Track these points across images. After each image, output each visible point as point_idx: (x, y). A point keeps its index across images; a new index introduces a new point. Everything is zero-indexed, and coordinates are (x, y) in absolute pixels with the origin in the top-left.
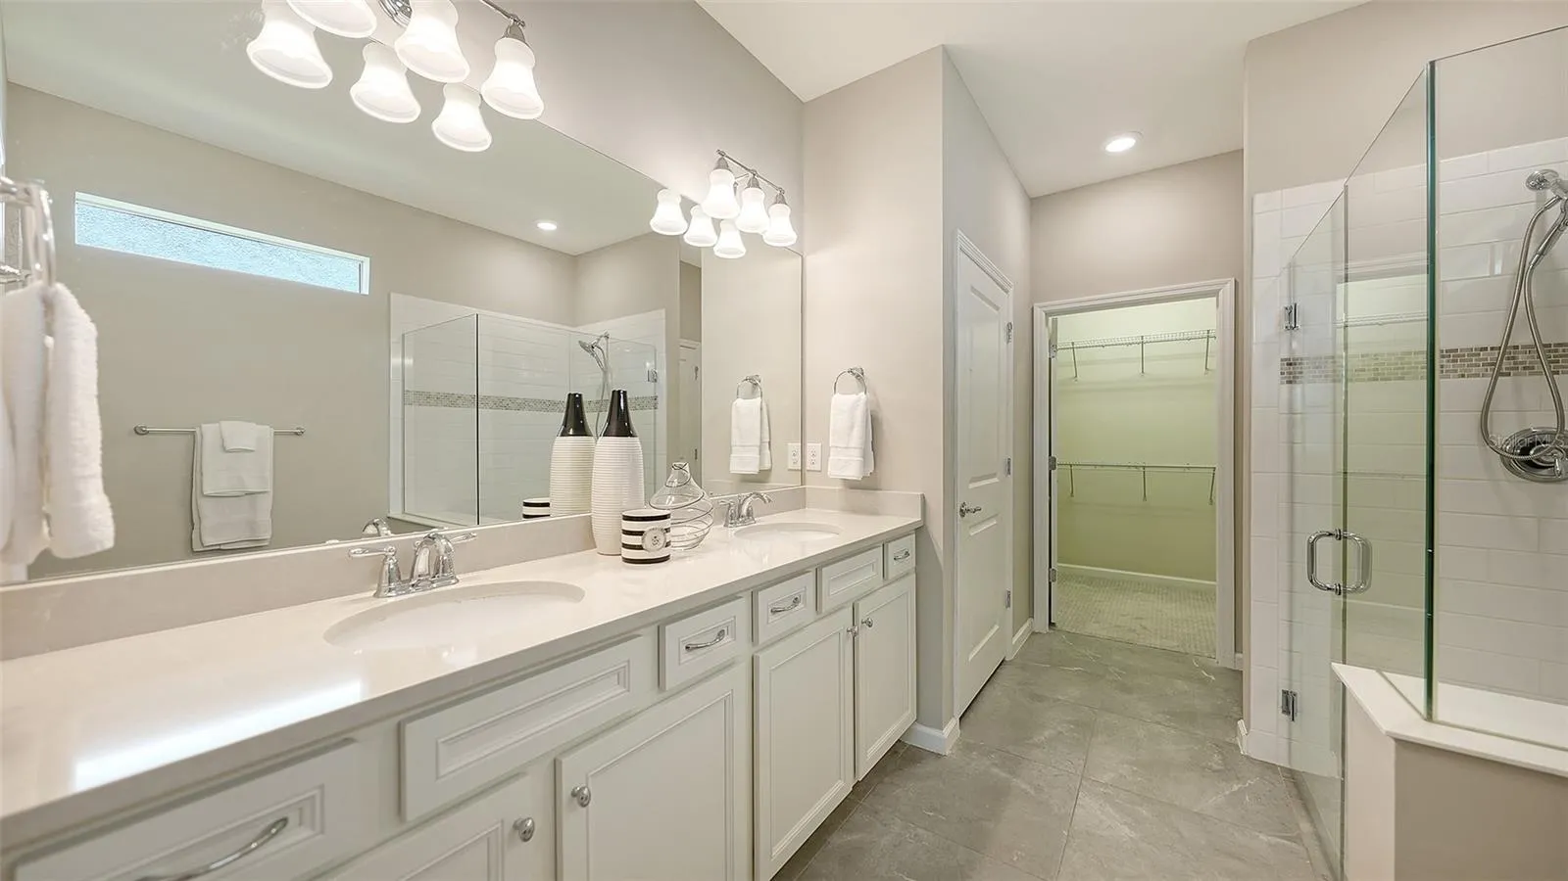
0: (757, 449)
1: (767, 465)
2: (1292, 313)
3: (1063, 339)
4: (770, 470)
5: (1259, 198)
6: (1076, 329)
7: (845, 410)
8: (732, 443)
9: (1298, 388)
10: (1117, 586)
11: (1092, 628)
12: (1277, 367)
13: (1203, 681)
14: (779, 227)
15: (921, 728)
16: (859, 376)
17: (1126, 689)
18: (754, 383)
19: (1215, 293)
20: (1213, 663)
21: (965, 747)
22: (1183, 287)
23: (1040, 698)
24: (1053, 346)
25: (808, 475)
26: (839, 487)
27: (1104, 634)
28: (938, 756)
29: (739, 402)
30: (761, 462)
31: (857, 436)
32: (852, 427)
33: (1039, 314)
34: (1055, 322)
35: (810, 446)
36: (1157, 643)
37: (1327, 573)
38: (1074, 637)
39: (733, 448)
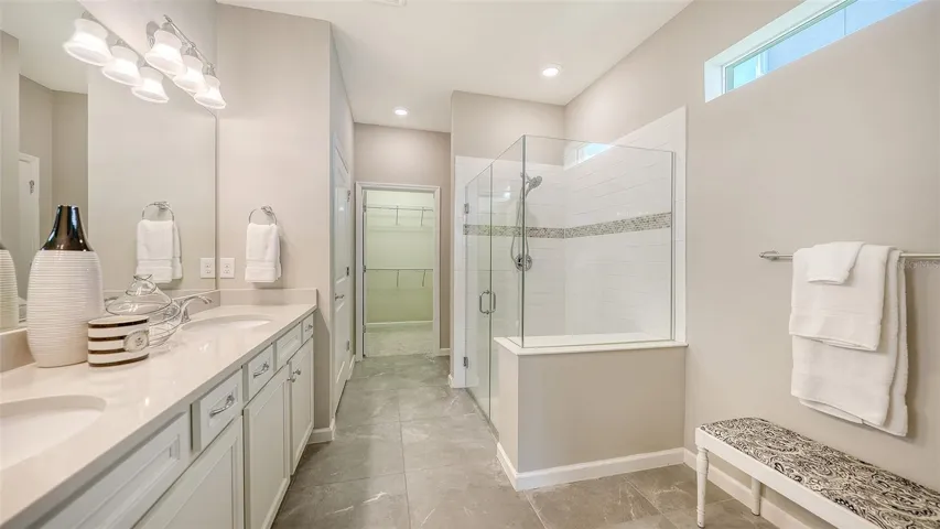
0: (170, 263)
1: (179, 276)
2: (466, 206)
3: (368, 203)
4: (180, 280)
5: (457, 157)
6: (376, 198)
7: (259, 236)
8: (139, 258)
9: (469, 236)
10: (388, 330)
11: (382, 353)
12: (462, 228)
13: (431, 364)
14: (209, 92)
15: (317, 431)
16: (269, 213)
17: (405, 377)
18: (162, 209)
19: (433, 192)
20: (433, 356)
21: (341, 431)
22: (417, 186)
23: (368, 394)
24: (364, 207)
25: (221, 282)
26: (251, 288)
27: (388, 354)
28: (328, 443)
29: (146, 222)
30: (174, 274)
31: (271, 252)
32: (266, 247)
33: (359, 188)
34: (365, 193)
35: (222, 260)
36: (412, 352)
37: (486, 307)
38: (375, 359)
39: (140, 262)
